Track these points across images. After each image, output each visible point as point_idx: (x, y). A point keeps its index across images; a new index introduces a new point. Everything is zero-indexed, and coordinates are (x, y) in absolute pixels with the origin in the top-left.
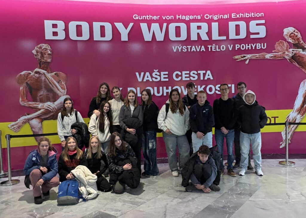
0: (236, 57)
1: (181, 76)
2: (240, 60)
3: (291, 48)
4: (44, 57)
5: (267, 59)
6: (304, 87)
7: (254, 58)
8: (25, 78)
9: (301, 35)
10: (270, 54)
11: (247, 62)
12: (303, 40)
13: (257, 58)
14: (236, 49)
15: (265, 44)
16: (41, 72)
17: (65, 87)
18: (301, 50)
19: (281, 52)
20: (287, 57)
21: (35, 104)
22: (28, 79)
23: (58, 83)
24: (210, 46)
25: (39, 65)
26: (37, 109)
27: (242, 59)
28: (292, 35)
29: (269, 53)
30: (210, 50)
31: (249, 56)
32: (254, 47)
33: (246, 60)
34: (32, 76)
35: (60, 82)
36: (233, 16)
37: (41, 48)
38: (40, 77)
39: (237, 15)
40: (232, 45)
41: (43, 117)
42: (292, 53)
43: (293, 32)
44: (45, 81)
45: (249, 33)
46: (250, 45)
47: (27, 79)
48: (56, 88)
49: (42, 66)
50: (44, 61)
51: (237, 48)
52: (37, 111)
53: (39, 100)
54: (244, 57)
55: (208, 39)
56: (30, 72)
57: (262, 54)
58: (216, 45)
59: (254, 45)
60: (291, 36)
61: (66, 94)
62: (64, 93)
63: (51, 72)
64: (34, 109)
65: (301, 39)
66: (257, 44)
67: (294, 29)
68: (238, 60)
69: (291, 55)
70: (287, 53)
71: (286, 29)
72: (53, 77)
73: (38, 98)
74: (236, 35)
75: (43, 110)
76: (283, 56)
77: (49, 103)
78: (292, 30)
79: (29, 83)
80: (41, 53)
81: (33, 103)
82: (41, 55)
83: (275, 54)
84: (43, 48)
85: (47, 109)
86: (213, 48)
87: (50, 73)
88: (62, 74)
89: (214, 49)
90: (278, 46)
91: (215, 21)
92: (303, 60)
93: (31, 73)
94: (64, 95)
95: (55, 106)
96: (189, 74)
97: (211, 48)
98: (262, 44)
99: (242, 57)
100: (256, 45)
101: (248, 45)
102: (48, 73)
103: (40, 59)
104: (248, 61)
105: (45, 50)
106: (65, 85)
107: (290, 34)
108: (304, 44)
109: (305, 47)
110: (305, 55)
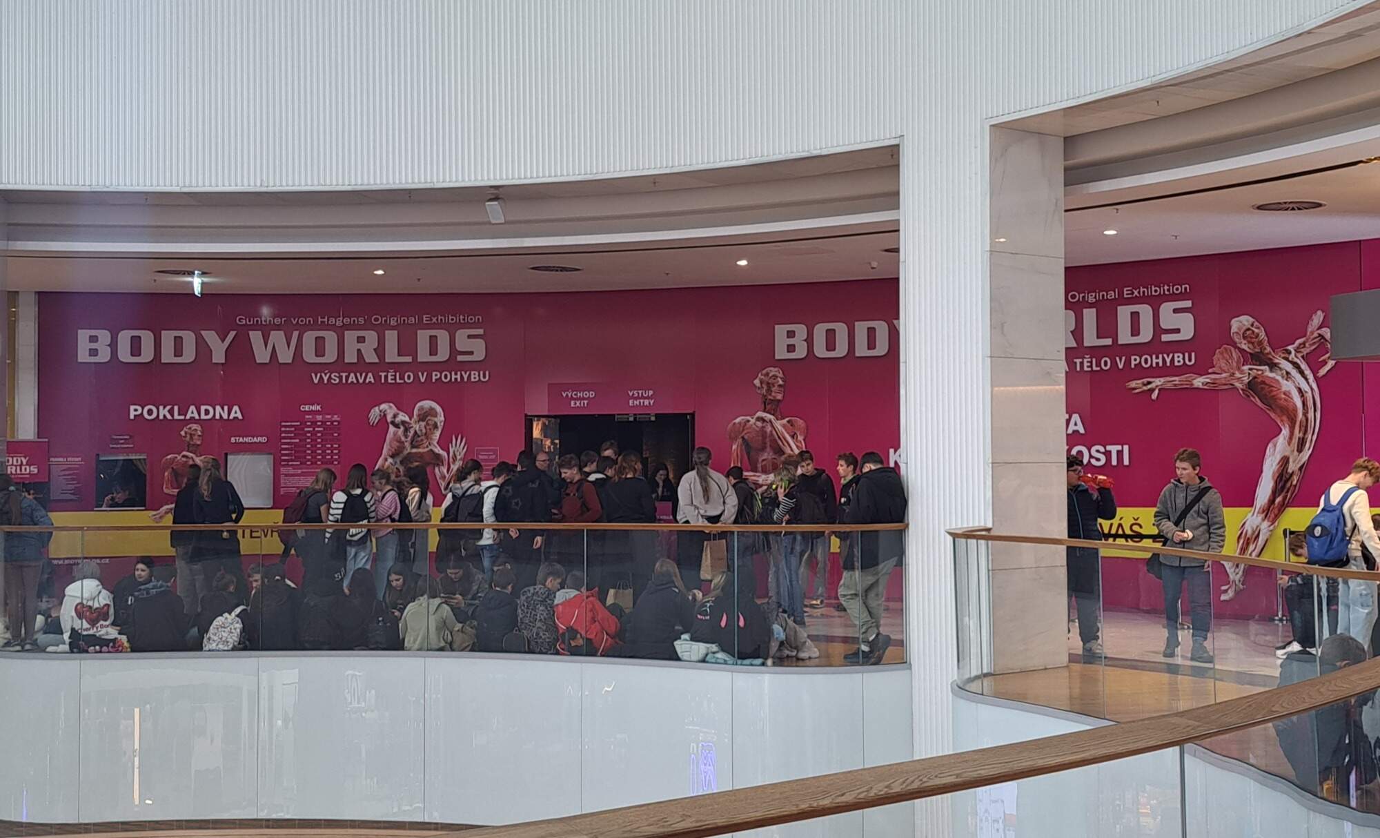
0: (1133, 384)
2: (1141, 390)
3: (1247, 364)
4: (772, 391)
5: (1197, 389)
6: (1273, 454)
7: (1169, 386)
8: (741, 429)
9: (1267, 334)
10: (1203, 377)
11: (1155, 395)
12: (1270, 346)
13: (1175, 385)
14: (1133, 366)
15: (1193, 354)
16: (766, 419)
17: (802, 446)
18: (1267, 367)
19: (1225, 373)
20: (1238, 385)
22: (745, 432)
23: (793, 437)
24: (1078, 361)
25: (763, 406)
27: (1145, 388)
28: (1248, 333)
30: (1078, 369)
31: (1158, 382)
32: (1168, 361)
33: (1152, 390)
34: (753, 426)
35: (797, 436)
36: (1125, 293)
37: (767, 375)
38: (764, 429)
39: (1134, 291)
40: (1124, 358)
42: (1249, 374)
43: (1250, 327)
44: (771, 434)
45: (1158, 330)
46: (1160, 356)
47: (743, 430)
48: (788, 447)
49: (768, 406)
50: (772, 398)
51: (1133, 363)
53: (760, 469)
54: (1149, 383)
55: (1074, 344)
56: (749, 418)
57: (1186, 378)
58: (1091, 358)
59: (1168, 356)
60: (1247, 335)
63: (783, 418)
65: (1266, 341)
66: (1176, 355)
67: (1251, 320)
68: (1137, 391)
69: (1246, 380)
70: (1238, 375)
71: (1236, 319)
72: (784, 426)
73: (759, 466)
74: (1133, 334)
76: (1231, 382)
79: (746, 437)
80: (768, 384)
81: (751, 473)
82: (768, 388)
83: (1213, 376)
84: (770, 376)
86: (1085, 364)
87: (779, 420)
88: (800, 422)
89: (1088, 367)
90: (1219, 360)
91: (1091, 306)
92: (1272, 391)
93: (750, 422)
97: (1082, 364)
98: (1187, 355)
99: (1145, 385)
100: (1173, 357)
101: (1157, 358)
102: (777, 420)
103: (765, 394)
104: (1157, 392)
105: (774, 379)
106: (803, 442)
107: (1242, 331)
108: (1273, 353)
109: (1276, 361)
110: (1277, 381)
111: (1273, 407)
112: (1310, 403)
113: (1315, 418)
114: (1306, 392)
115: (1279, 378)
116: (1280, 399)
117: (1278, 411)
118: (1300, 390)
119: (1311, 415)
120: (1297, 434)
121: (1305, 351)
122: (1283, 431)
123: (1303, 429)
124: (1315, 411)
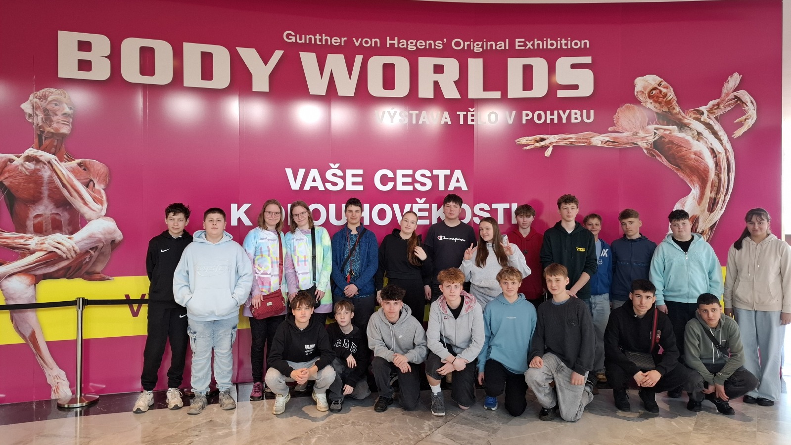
0: (523, 140)
1: (394, 180)
2: (532, 147)
3: (652, 124)
4: (51, 121)
5: (596, 147)
7: (564, 143)
9: (676, 94)
10: (602, 135)
11: (548, 153)
12: (680, 106)
13: (572, 143)
14: (524, 122)
15: (592, 112)
16: (42, 158)
17: (102, 197)
18: (675, 127)
19: (627, 131)
20: (642, 144)
21: (22, 238)
23: (87, 185)
24: (462, 114)
25: (36, 141)
26: (24, 252)
27: (537, 145)
28: (654, 92)
29: (601, 133)
30: (462, 122)
31: (552, 139)
32: (564, 117)
33: (546, 147)
34: (17, 166)
35: (91, 183)
36: (517, 44)
37: (44, 97)
38: (39, 170)
39: (527, 42)
40: (514, 113)
41: (39, 272)
42: (655, 133)
43: (656, 86)
44: (51, 181)
45: (553, 85)
46: (556, 112)
47: (2, 173)
48: (79, 199)
49: (46, 143)
50: (52, 131)
51: (524, 119)
52: (24, 256)
53: (32, 229)
54: (542, 140)
55: (458, 96)
56: (12, 156)
57: (583, 135)
58: (476, 111)
59: (564, 113)
60: (653, 94)
61: (105, 215)
62: (101, 212)
63: (70, 159)
64: (16, 250)
65: (675, 102)
67: (659, 79)
68: (528, 148)
69: (651, 139)
70: (642, 134)
71: (641, 78)
72: (73, 171)
73: (30, 224)
74: (524, 89)
75: (42, 253)
76: (634, 141)
77: (58, 237)
78: (654, 80)
79: (6, 182)
80: (46, 111)
81: (16, 235)
82: (45, 115)
83: (614, 135)
84: (49, 99)
85: (52, 252)
86: (470, 118)
87: (65, 162)
88: (98, 166)
89: (472, 120)
90: (620, 118)
91: (476, 55)
92: (681, 151)
93: (14, 161)
94: (99, 217)
95: (74, 245)
96: (413, 176)
97: (466, 117)
99: (537, 142)
100: (570, 115)
101: (552, 114)
102: (61, 161)
103: (40, 124)
104: (550, 149)
105: (56, 105)
106: (103, 192)
107: (648, 90)
108: (682, 113)
109: (686, 121)
110: (687, 141)
111: (682, 166)
112: (724, 164)
113: (729, 180)
114: (719, 153)
115: (689, 138)
116: (690, 159)
117: (688, 171)
118: (713, 151)
119: (724, 176)
120: (709, 194)
121: (719, 113)
122: (693, 191)
123: (715, 189)
124: (729, 171)
